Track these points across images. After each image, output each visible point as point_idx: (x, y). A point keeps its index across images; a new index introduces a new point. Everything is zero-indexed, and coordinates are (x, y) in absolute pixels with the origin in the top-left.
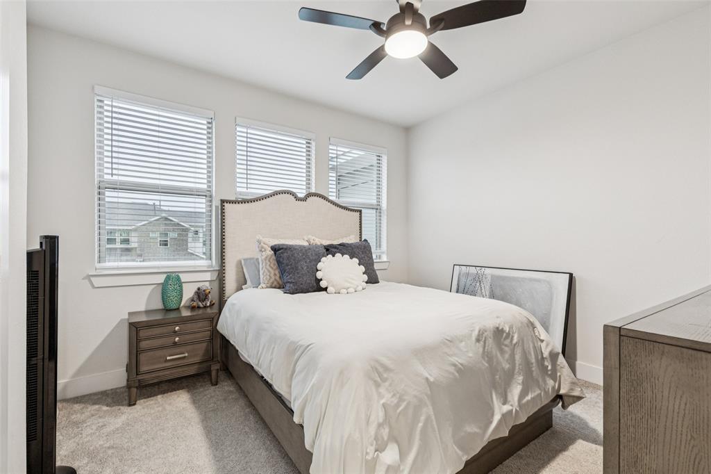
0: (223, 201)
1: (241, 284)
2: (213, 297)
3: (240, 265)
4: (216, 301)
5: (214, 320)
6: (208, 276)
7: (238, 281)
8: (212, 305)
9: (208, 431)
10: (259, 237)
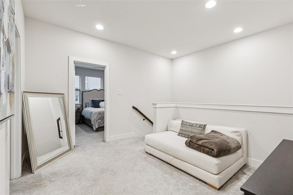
0: (83, 92)
1: (86, 107)
2: (81, 109)
3: (86, 104)
4: (81, 110)
5: (81, 113)
6: (80, 106)
7: (85, 106)
8: (80, 111)
9: (80, 127)
10: (89, 98)
